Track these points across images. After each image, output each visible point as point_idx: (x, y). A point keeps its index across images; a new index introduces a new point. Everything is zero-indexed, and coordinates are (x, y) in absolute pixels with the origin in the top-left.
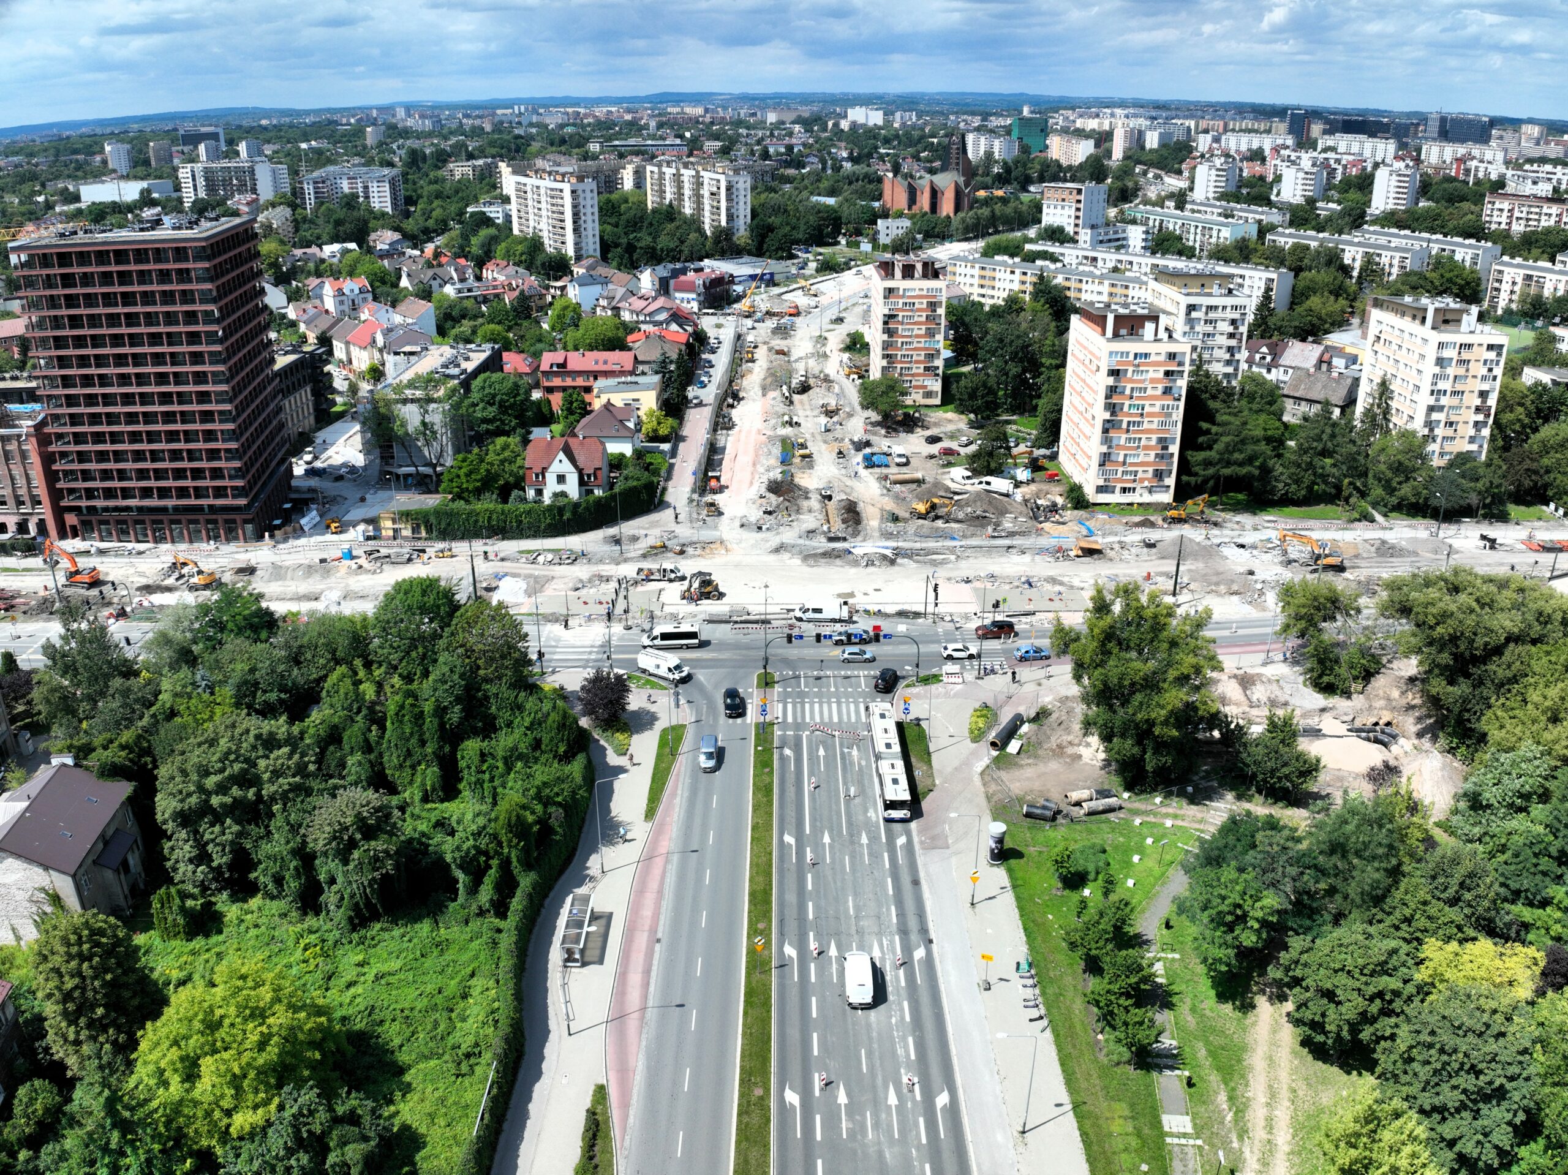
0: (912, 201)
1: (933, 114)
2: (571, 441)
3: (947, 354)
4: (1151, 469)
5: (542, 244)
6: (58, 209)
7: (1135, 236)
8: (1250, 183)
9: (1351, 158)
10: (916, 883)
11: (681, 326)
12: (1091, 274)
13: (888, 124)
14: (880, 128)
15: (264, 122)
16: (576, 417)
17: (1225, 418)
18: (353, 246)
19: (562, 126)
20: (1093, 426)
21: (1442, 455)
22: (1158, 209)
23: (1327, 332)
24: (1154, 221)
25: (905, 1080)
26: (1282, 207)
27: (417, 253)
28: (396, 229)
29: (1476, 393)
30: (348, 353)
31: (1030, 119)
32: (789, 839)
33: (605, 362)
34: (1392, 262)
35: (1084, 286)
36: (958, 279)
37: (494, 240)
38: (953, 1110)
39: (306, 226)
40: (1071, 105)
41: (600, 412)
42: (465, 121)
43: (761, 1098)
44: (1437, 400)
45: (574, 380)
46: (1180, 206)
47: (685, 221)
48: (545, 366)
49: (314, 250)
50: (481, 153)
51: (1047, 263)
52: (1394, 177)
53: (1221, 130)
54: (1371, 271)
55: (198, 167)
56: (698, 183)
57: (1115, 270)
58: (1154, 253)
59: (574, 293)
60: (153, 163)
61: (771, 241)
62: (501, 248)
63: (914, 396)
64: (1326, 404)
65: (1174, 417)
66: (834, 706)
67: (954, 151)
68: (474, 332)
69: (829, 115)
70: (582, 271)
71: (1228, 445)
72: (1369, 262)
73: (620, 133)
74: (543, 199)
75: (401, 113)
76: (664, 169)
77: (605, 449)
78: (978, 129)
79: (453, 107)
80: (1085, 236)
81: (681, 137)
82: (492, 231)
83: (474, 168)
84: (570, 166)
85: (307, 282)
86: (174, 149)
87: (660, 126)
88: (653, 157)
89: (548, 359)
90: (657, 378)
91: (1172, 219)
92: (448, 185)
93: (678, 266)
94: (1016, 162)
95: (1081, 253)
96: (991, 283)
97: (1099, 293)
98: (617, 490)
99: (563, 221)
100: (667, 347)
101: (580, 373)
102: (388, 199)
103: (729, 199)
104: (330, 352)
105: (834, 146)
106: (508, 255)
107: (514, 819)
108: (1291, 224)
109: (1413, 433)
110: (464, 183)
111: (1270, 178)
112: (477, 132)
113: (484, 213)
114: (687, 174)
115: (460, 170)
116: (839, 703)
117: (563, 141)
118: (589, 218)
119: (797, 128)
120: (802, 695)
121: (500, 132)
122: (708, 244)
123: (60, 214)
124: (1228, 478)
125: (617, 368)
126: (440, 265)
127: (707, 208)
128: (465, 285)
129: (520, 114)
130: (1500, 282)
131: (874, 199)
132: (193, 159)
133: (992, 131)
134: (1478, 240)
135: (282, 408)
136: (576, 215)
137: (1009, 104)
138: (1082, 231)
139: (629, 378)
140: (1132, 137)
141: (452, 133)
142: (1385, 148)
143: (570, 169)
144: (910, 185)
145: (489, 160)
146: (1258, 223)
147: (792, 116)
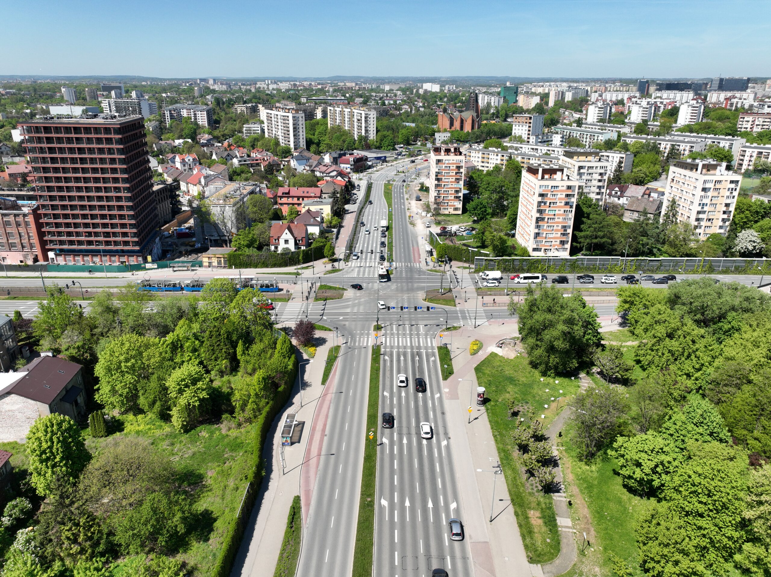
0: (452, 124)
1: (463, 86)
2: (291, 225)
3: (465, 191)
4: (558, 241)
5: (279, 142)
6: (38, 117)
7: (557, 139)
8: (615, 115)
9: (668, 101)
10: (443, 413)
11: (343, 178)
12: (534, 156)
13: (442, 90)
14: (438, 93)
15: (144, 83)
16: (294, 216)
17: (595, 216)
18: (189, 140)
19: (288, 90)
20: (531, 220)
21: (705, 234)
22: (569, 127)
23: (649, 181)
24: (566, 133)
26: (631, 125)
27: (220, 144)
28: (210, 134)
29: (724, 205)
30: (188, 187)
31: (510, 87)
32: (386, 394)
33: (308, 192)
34: (685, 149)
35: (531, 161)
36: (472, 159)
37: (256, 140)
38: (458, 510)
39: (166, 130)
40: (530, 81)
41: (304, 213)
42: (242, 87)
43: (370, 502)
44: (703, 208)
45: (293, 200)
46: (580, 126)
47: (345, 131)
48: (280, 194)
49: (170, 142)
50: (250, 101)
51: (514, 151)
52: (690, 108)
53: (603, 91)
54: (674, 154)
55: (112, 101)
56: (352, 115)
57: (546, 154)
58: (565, 146)
59: (293, 163)
60: (88, 99)
61: (386, 143)
62: (259, 144)
63: (449, 210)
64: (645, 213)
65: (570, 216)
66: (408, 339)
67: (472, 103)
69: (414, 87)
70: (297, 154)
71: (595, 229)
72: (673, 149)
73: (315, 94)
74: (279, 121)
75: (211, 82)
76: (336, 109)
77: (307, 230)
78: (484, 93)
79: (237, 81)
80: (533, 139)
81: (345, 96)
83: (247, 108)
85: (167, 156)
86: (99, 93)
87: (335, 91)
88: (331, 104)
89: (281, 191)
90: (331, 200)
91: (575, 131)
92: (234, 115)
93: (342, 152)
94: (502, 108)
95: (530, 147)
96: (487, 161)
98: (313, 246)
99: (288, 131)
100: (336, 187)
101: (296, 197)
102: (206, 120)
103: (366, 121)
104: (179, 186)
105: (416, 101)
106: (263, 147)
108: (635, 132)
109: (689, 225)
110: (242, 113)
111: (626, 112)
112: (248, 92)
113: (251, 128)
114: (347, 110)
115: (240, 108)
116: (410, 338)
117: (289, 96)
118: (301, 130)
119: (399, 93)
120: (394, 334)
121: (259, 92)
122: (356, 143)
124: (596, 244)
125: (313, 195)
126: (231, 150)
127: (356, 126)
128: (243, 159)
129: (268, 85)
130: (744, 156)
131: (433, 124)
132: (109, 96)
133: (491, 93)
134: (733, 137)
135: (156, 208)
136: (295, 129)
137: (501, 82)
138: (531, 137)
139: (318, 200)
140: (559, 94)
141: (236, 92)
142: (688, 96)
143: (292, 107)
144: (451, 118)
145: (254, 104)
146: (619, 132)
147: (397, 87)
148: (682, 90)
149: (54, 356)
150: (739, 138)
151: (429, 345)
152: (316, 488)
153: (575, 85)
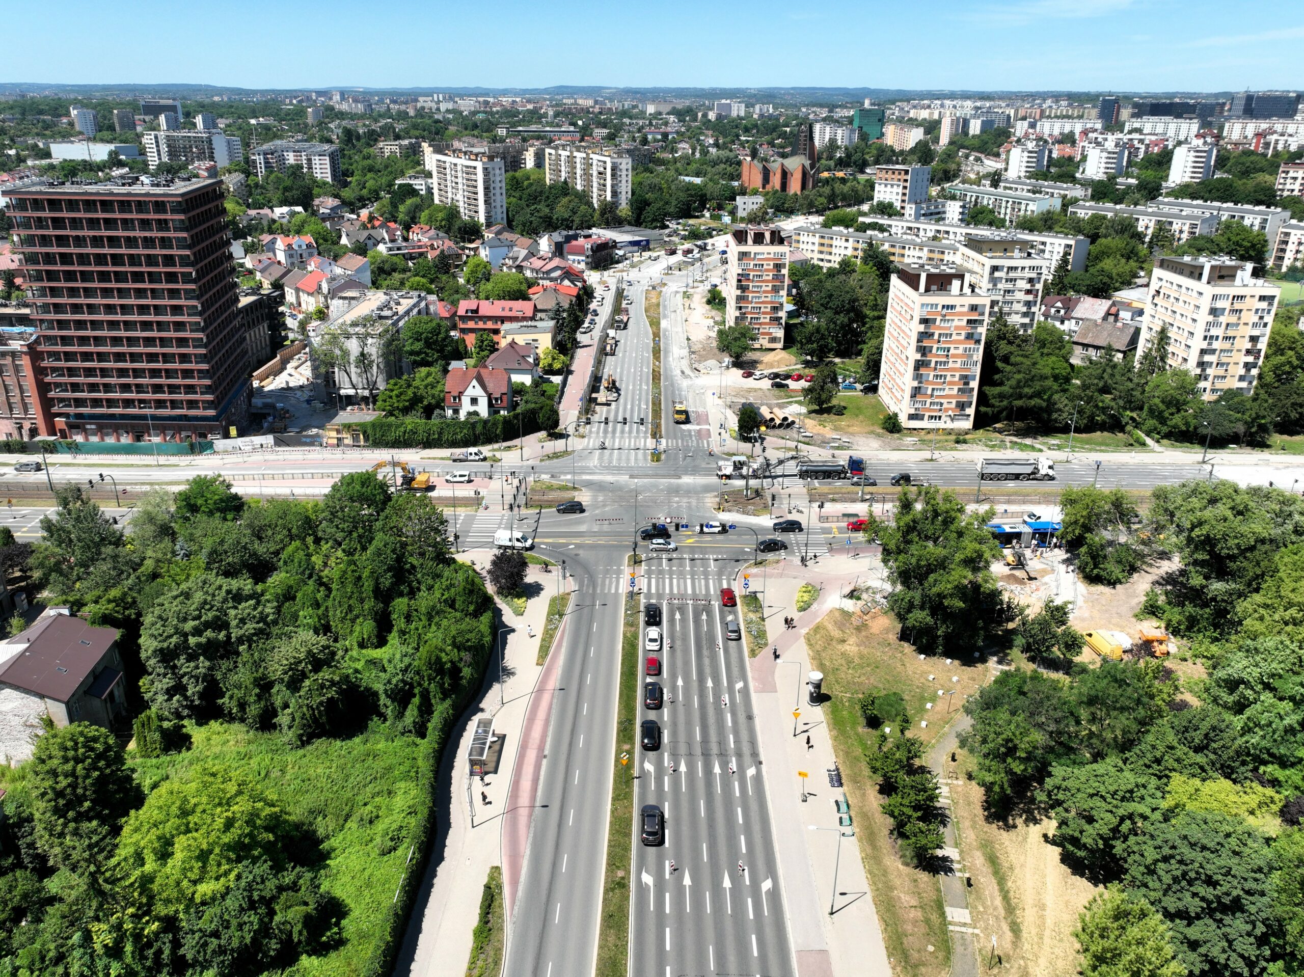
0: (766, 180)
1: (787, 106)
2: (483, 372)
3: (789, 307)
4: (954, 401)
5: (459, 212)
6: (30, 163)
7: (953, 210)
8: (1059, 163)
9: (1153, 138)
10: (750, 718)
11: (572, 282)
12: (912, 242)
13: (749, 115)
14: (742, 119)
15: (216, 99)
16: (486, 353)
17: (1019, 359)
18: (299, 209)
19: (474, 113)
20: (906, 364)
21: (1213, 391)
22: (975, 187)
23: (1117, 290)
24: (970, 197)
26: (1085, 183)
27: (354, 216)
28: (336, 196)
29: (1247, 339)
30: (298, 297)
31: (870, 110)
33: (511, 310)
34: (1181, 229)
35: (907, 252)
36: (801, 246)
37: (418, 208)
38: (775, 894)
39: (259, 191)
40: (906, 97)
41: (506, 348)
42: (392, 106)
43: (623, 878)
44: (1210, 344)
45: (485, 323)
46: (995, 184)
47: (577, 194)
48: (461, 312)
49: (266, 211)
50: (407, 134)
51: (876, 232)
52: (1192, 154)
53: (1037, 117)
54: (1163, 236)
55: (162, 135)
56: (588, 164)
57: (935, 238)
58: (968, 224)
59: (484, 253)
60: (118, 129)
61: (649, 212)
62: (424, 215)
63: (761, 341)
64: (1109, 349)
65: (975, 358)
66: (689, 581)
67: (802, 139)
68: (403, 282)
69: (699, 108)
70: (491, 236)
71: (1019, 381)
72: (1160, 229)
73: (523, 120)
74: (460, 174)
75: (337, 97)
76: (560, 152)
77: (510, 378)
78: (824, 120)
79: (382, 94)
80: (910, 210)
81: (574, 124)
82: (417, 201)
83: (400, 146)
84: (482, 147)
85: (261, 237)
86: (137, 117)
87: (557, 115)
88: (551, 141)
89: (464, 306)
90: (552, 323)
91: (987, 195)
92: (379, 160)
93: (571, 233)
94: (856, 149)
95: (906, 225)
96: (829, 250)
97: (920, 258)
98: (519, 410)
99: (476, 193)
100: (560, 299)
101: (490, 318)
102: (329, 171)
103: (614, 176)
104: (283, 296)
105: (703, 134)
106: (430, 221)
107: (433, 658)
108: (1093, 198)
109: (1186, 373)
110: (392, 158)
111: (1078, 158)
112: (403, 115)
113: (411, 185)
114: (579, 155)
115: (389, 148)
116: (693, 580)
117: (475, 126)
118: (498, 191)
119: (672, 118)
120: (663, 572)
121: (422, 117)
122: (596, 215)
123: (33, 167)
124: (1020, 409)
125: (520, 314)
126: (374, 228)
127: (595, 185)
128: (395, 245)
129: (439, 102)
130: (1286, 243)
131: (732, 179)
132: (155, 128)
133: (837, 121)
134: (1268, 207)
135: (245, 338)
136: (487, 189)
137: (854, 98)
138: (907, 206)
139: (530, 323)
140: (958, 124)
141: (381, 116)
142: (1189, 128)
143: (482, 150)
144: (765, 168)
145: (413, 141)
146: (1064, 197)
147: (668, 108)
148: (1179, 116)
149: (73, 614)
150: (1279, 210)
152: (528, 852)
153: (988, 104)
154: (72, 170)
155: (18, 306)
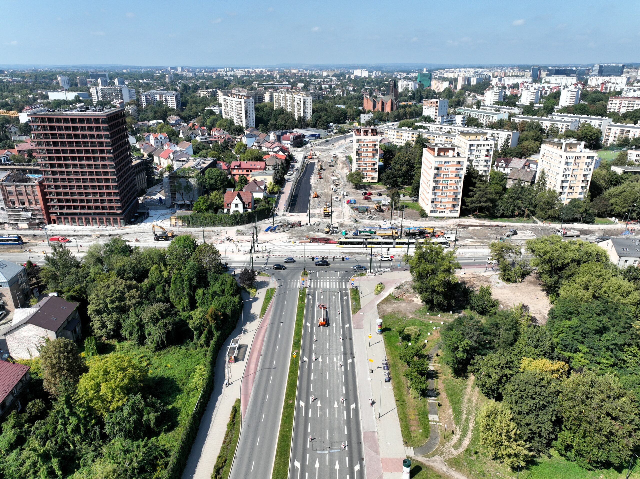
0: (375, 106)
1: (388, 72)
2: (241, 193)
3: (380, 163)
4: (451, 205)
5: (234, 122)
6: (39, 101)
7: (459, 119)
8: (508, 97)
9: (555, 85)
10: (351, 339)
11: (283, 153)
12: (438, 134)
13: (370, 76)
14: (366, 78)
15: (124, 71)
16: (243, 185)
17: (479, 185)
18: (161, 121)
19: (243, 76)
20: (429, 188)
21: (567, 199)
22: (469, 109)
23: (530, 155)
24: (467, 113)
25: (341, 400)
26: (520, 107)
27: (186, 124)
28: (178, 115)
29: (582, 176)
30: (160, 161)
31: (425, 74)
32: (308, 324)
33: (255, 165)
34: (562, 127)
35: (435, 138)
36: (388, 136)
37: (216, 120)
38: (356, 410)
39: (143, 113)
40: (444, 67)
41: (252, 183)
42: (205, 74)
43: (292, 403)
44: (566, 178)
45: (243, 171)
46: (478, 107)
47: (288, 114)
48: (233, 166)
49: (146, 122)
50: (211, 86)
51: (422, 130)
52: (570, 93)
53: (503, 76)
54: (553, 130)
55: (99, 88)
56: (293, 100)
57: (449, 132)
58: (466, 126)
59: (245, 140)
60: (79, 85)
61: (320, 122)
62: (218, 124)
63: (368, 179)
65: (460, 185)
66: (328, 283)
67: (391, 87)
68: (207, 154)
69: (347, 73)
70: (248, 132)
71: (480, 195)
72: (553, 127)
73: (265, 80)
74: (234, 105)
75: (180, 69)
76: (280, 94)
77: (253, 196)
78: (404, 78)
79: (201, 69)
80: (439, 119)
81: (289, 81)
82: (214, 117)
83: (208, 92)
84: (244, 92)
85: (143, 134)
86: (88, 80)
87: (281, 77)
88: (278, 89)
89: (234, 164)
90: (273, 171)
91: (474, 113)
92: (198, 99)
93: (284, 131)
94: (417, 91)
95: (436, 126)
96: (401, 137)
98: (256, 210)
99: (241, 113)
100: (277, 160)
101: (245, 169)
102: (175, 103)
103: (304, 105)
104: (153, 160)
105: (348, 85)
106: (220, 125)
107: (213, 313)
108: (523, 113)
109: (555, 191)
110: (204, 98)
111: (519, 95)
112: (210, 78)
113: (212, 110)
114: (289, 96)
115: (203, 93)
116: (330, 282)
117: (243, 83)
118: (251, 112)
119: (334, 78)
120: (317, 279)
121: (219, 78)
122: (296, 123)
123: (41, 103)
124: (481, 207)
125: (259, 167)
126: (195, 129)
127: (296, 109)
128: (204, 137)
129: (227, 72)
130: (609, 133)
131: (360, 106)
132: (96, 84)
133: (410, 79)
134: (603, 117)
135: (135, 179)
136: (246, 111)
137: (419, 68)
138: (438, 118)
139: (263, 171)
140: (465, 80)
141: (200, 78)
142: (571, 81)
143: (244, 94)
144: (374, 101)
145: (214, 90)
146: (509, 113)
147: (332, 73)
148: (568, 75)
149: (58, 296)
150: (607, 118)
151: (344, 287)
152: (252, 393)
153: (481, 70)
154: (59, 104)
155: (34, 165)
